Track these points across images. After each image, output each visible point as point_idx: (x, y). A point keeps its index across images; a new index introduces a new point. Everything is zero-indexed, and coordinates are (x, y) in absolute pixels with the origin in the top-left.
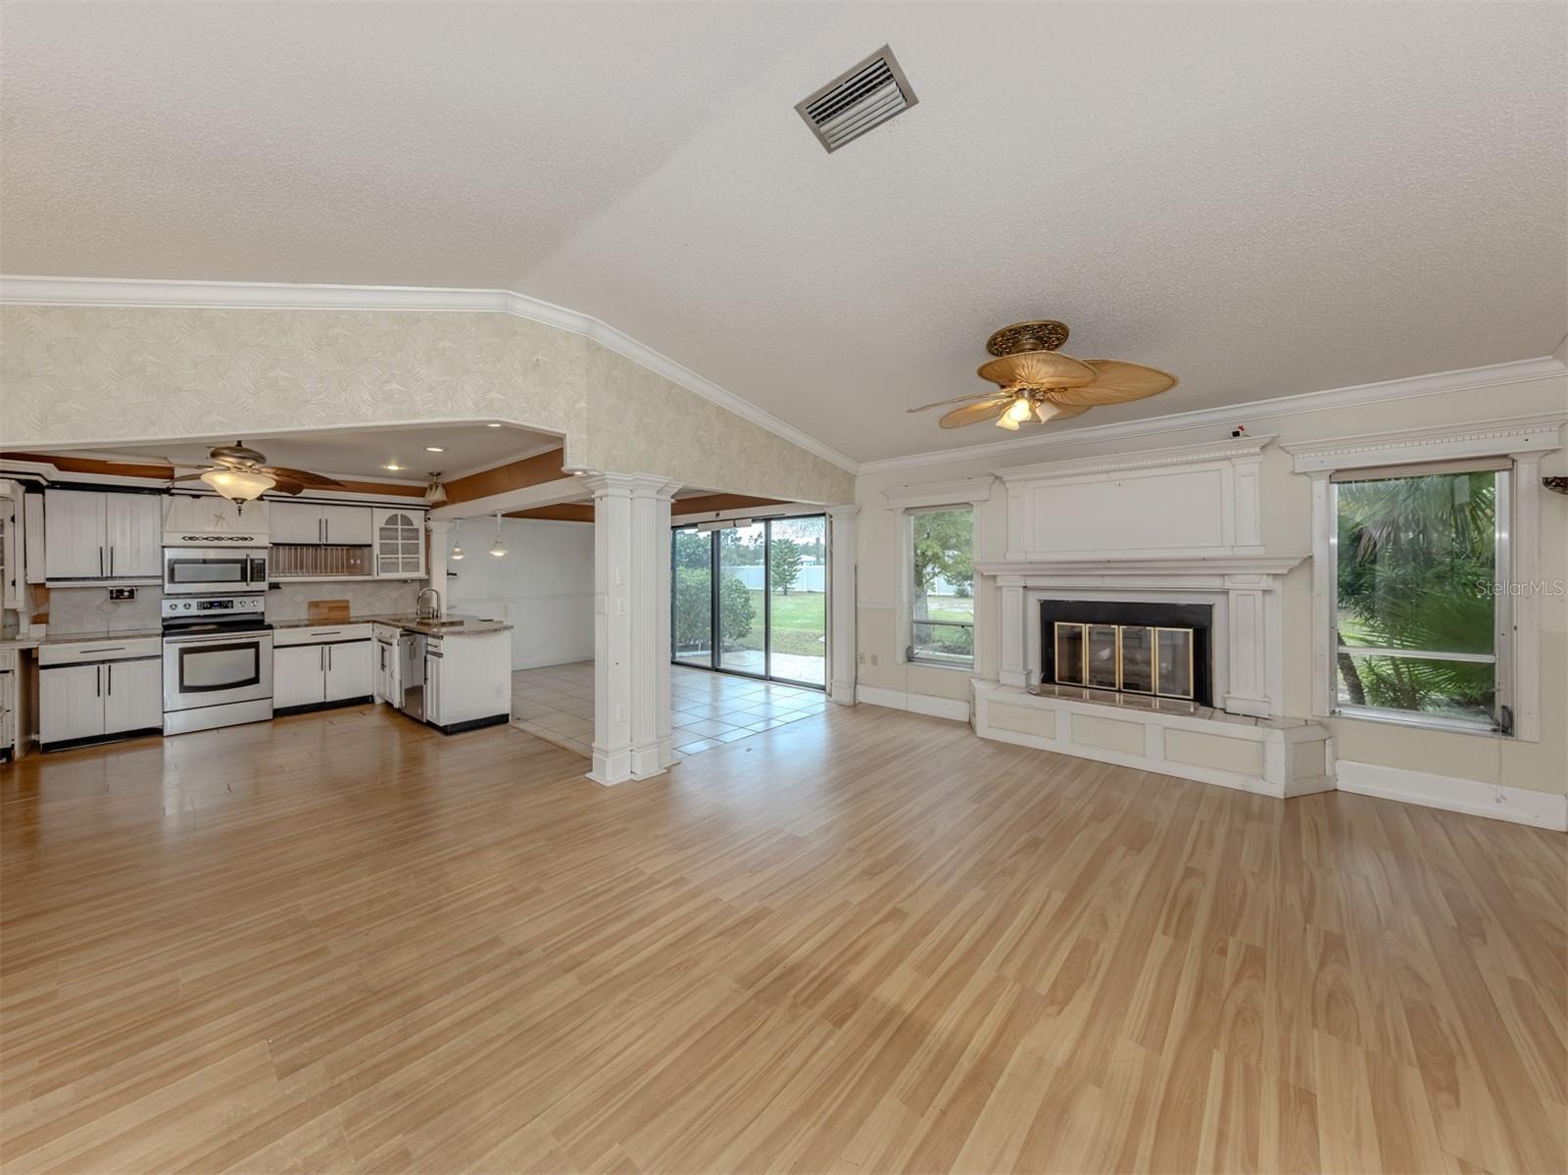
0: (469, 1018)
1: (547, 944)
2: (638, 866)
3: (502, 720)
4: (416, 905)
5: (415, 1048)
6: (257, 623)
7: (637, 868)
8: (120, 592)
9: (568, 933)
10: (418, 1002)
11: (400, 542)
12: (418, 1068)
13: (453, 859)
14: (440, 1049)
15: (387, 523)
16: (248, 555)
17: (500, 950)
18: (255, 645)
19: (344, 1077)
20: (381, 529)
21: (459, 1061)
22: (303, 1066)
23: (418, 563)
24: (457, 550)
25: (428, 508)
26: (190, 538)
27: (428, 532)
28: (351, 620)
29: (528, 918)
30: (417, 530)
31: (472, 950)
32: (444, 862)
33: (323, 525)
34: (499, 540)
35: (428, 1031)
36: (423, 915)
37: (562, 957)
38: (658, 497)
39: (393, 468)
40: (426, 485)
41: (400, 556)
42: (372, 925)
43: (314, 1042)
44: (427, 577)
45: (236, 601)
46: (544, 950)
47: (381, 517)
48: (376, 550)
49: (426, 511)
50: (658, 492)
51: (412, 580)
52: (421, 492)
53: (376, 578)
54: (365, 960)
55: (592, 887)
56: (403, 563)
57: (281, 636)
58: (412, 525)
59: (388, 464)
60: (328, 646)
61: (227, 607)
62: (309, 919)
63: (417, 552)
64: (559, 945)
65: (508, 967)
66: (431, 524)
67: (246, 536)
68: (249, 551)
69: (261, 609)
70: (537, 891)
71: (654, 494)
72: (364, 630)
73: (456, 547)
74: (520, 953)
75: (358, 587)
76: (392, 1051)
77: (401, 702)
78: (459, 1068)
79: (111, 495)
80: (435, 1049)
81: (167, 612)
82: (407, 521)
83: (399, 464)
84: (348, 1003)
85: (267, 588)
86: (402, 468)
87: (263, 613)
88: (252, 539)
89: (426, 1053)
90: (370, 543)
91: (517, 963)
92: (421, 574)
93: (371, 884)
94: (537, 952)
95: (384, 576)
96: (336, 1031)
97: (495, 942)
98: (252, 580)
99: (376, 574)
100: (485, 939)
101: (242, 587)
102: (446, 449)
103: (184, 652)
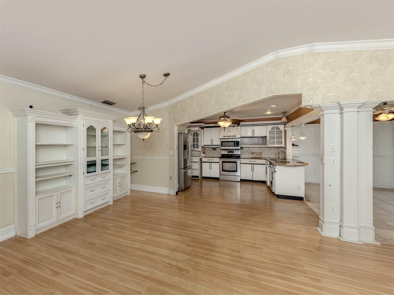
0: (218, 261)
1: (250, 262)
2: (303, 264)
3: (301, 199)
4: (230, 233)
5: (205, 258)
6: (238, 157)
7: (302, 265)
8: (214, 148)
9: (258, 264)
10: (214, 251)
11: (276, 135)
12: (203, 261)
13: (248, 229)
14: (209, 262)
15: (271, 130)
16: (236, 140)
17: (238, 254)
18: (236, 162)
19: (193, 253)
20: (269, 131)
21: (210, 266)
22: (190, 246)
23: (282, 142)
24: (293, 137)
25: (285, 124)
26: (224, 137)
27: (285, 131)
28: (262, 158)
29: (251, 253)
30: (281, 131)
31: (232, 250)
32: (245, 228)
33: (253, 131)
34: (303, 133)
35: (210, 257)
36: (229, 236)
37: (251, 267)
38: (359, 110)
39: (269, 113)
40: (281, 116)
41: (276, 139)
42: (219, 232)
43: (194, 244)
44: (285, 146)
45: (235, 151)
46: (247, 262)
47: (270, 127)
48: (268, 138)
49: (285, 125)
50: (358, 108)
51: (280, 147)
52: (280, 119)
53: (268, 146)
54: (212, 237)
55: (278, 259)
56: (276, 142)
57: (243, 161)
58: (280, 129)
59: (267, 111)
60: (253, 165)
61: (233, 153)
62: (211, 224)
63: (282, 138)
64: (252, 264)
65: (236, 259)
66: (286, 129)
67: (235, 135)
68: (236, 139)
69: (239, 153)
70: (261, 249)
71: (356, 109)
72: (263, 161)
73: (292, 136)
74: (241, 258)
75: (264, 149)
76: (202, 255)
77: (269, 185)
78: (208, 268)
79: (213, 128)
80: (208, 261)
81: (222, 153)
82: (278, 128)
83: (271, 111)
84: (204, 242)
85: (240, 148)
86: (271, 113)
87: (240, 155)
88: (236, 136)
89: (206, 260)
90: (266, 136)
91: (238, 259)
92: (283, 145)
93: (226, 224)
94: (245, 261)
95: (270, 146)
96: (198, 245)
97: (239, 252)
98: (237, 146)
99: (268, 145)
100: (237, 250)
101: (235, 148)
102: (277, 105)
103: (223, 162)
